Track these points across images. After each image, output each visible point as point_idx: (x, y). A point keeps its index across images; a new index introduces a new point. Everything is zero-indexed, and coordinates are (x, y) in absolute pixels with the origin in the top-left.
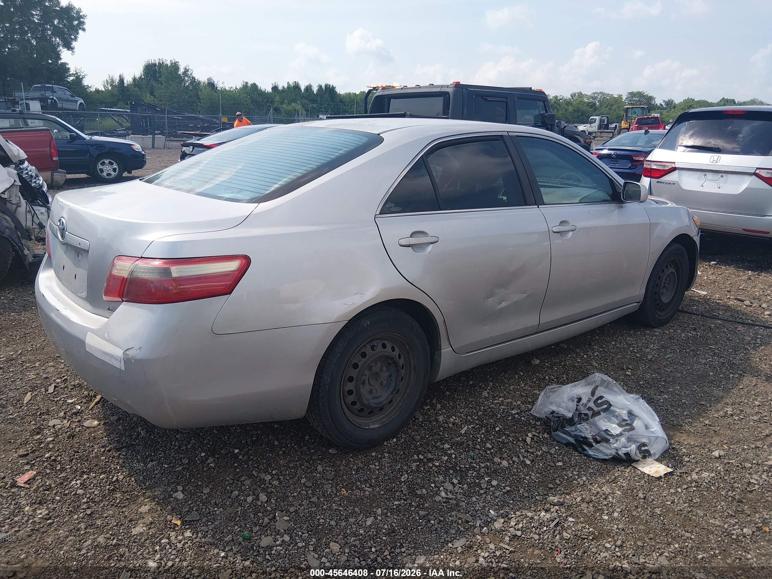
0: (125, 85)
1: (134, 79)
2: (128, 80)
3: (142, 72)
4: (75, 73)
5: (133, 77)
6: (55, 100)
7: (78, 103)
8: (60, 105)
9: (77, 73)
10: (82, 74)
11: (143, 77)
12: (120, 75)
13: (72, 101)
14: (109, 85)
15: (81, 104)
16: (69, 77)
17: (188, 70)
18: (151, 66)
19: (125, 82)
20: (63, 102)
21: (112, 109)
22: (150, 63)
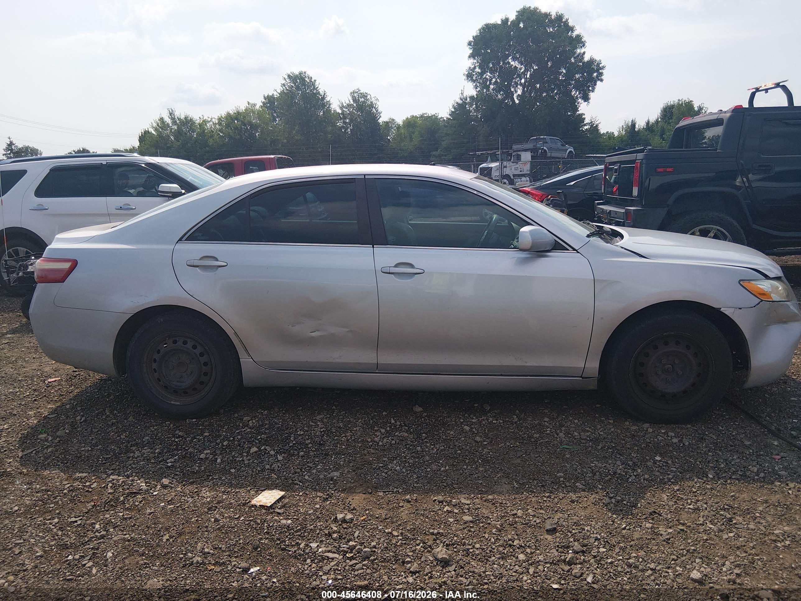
0: (636, 129)
1: (648, 123)
2: (641, 124)
3: (659, 115)
4: (589, 122)
5: (646, 120)
6: (545, 150)
7: (568, 152)
8: (549, 155)
9: (591, 122)
10: (597, 123)
11: (660, 120)
12: (632, 120)
13: (562, 150)
14: (624, 130)
15: (570, 151)
16: (584, 126)
17: (702, 109)
18: (670, 108)
19: (637, 126)
20: (552, 151)
21: (597, 155)
22: (669, 104)
